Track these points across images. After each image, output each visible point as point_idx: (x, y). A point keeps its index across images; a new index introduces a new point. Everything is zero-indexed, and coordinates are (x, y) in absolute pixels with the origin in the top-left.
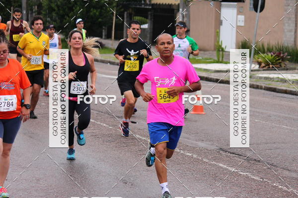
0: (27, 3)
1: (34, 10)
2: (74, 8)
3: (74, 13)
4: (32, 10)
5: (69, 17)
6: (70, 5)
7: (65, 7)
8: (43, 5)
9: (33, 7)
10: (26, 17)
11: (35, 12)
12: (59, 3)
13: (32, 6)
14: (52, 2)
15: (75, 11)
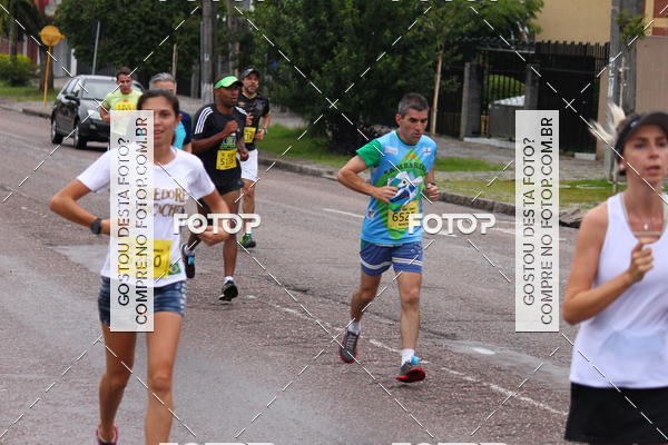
0: (213, 35)
1: (231, 54)
2: (335, 51)
3: (334, 62)
4: (225, 53)
5: (320, 72)
6: (326, 43)
7: (310, 47)
8: (256, 40)
9: (230, 45)
10: (210, 72)
11: (233, 59)
12: (297, 37)
13: (225, 44)
14: (278, 35)
15: (336, 58)
